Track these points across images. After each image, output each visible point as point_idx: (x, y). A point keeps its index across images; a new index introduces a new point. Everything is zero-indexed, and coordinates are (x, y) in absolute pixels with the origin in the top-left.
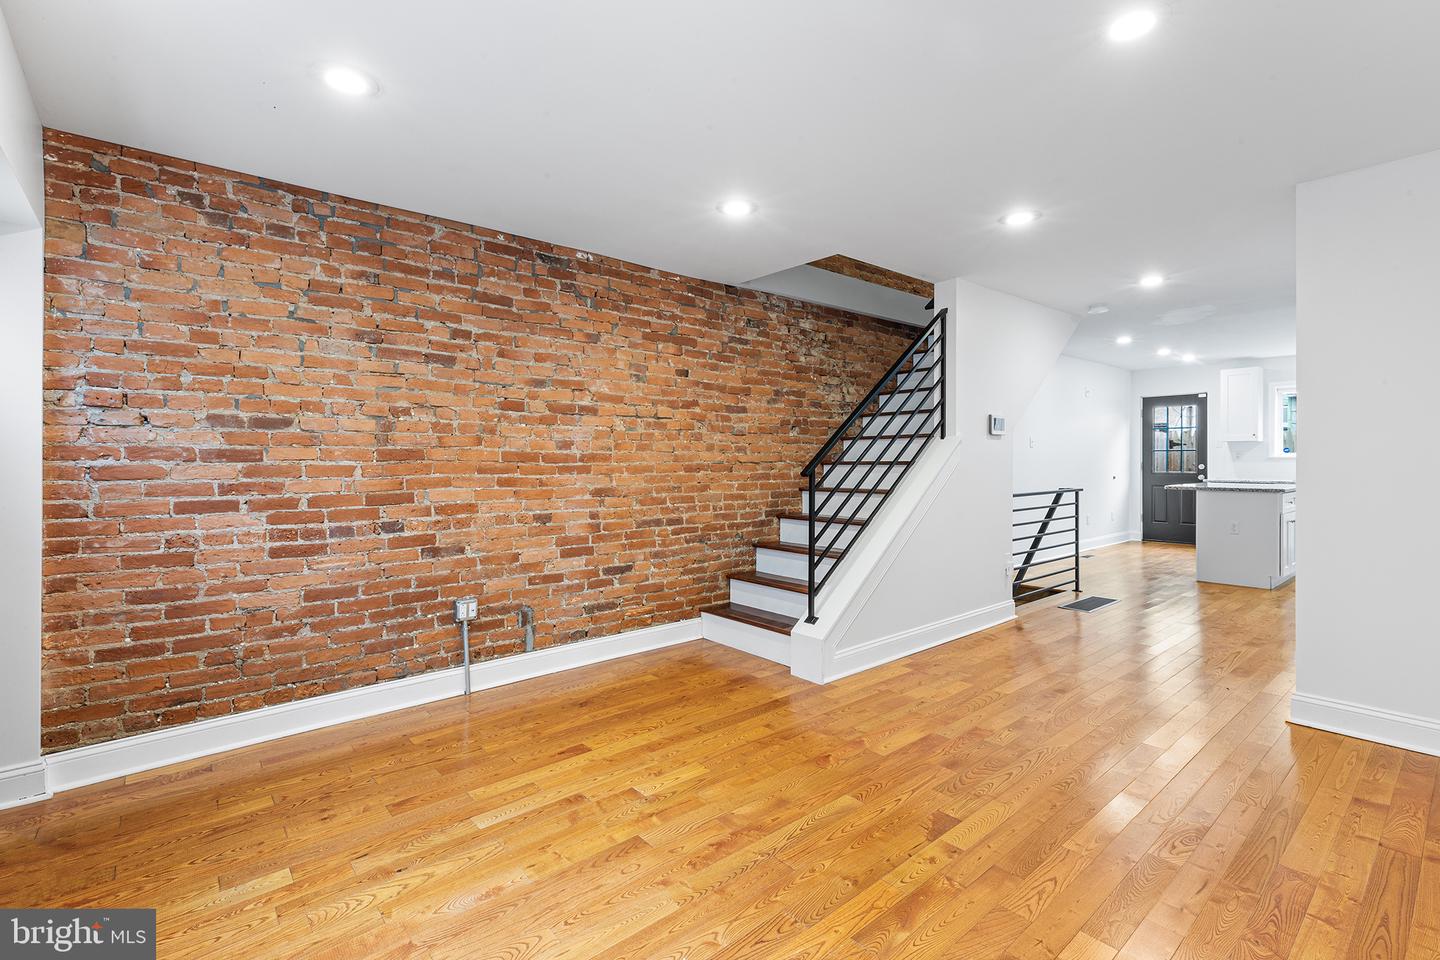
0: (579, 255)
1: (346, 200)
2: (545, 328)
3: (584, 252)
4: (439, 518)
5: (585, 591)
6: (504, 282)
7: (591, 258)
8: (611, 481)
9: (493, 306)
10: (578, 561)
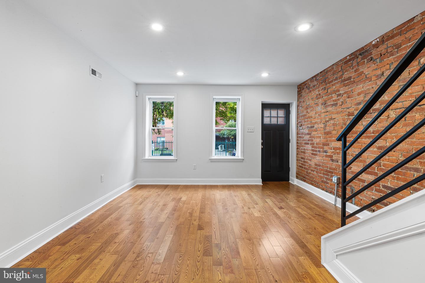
0: (374, 43)
1: (321, 73)
2: (361, 81)
3: (375, 39)
4: (334, 151)
5: (373, 191)
6: (349, 72)
7: (378, 40)
8: (386, 143)
9: (346, 82)
10: (371, 177)
